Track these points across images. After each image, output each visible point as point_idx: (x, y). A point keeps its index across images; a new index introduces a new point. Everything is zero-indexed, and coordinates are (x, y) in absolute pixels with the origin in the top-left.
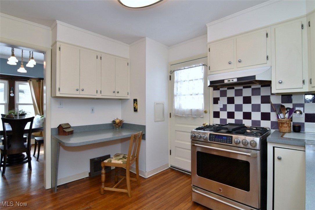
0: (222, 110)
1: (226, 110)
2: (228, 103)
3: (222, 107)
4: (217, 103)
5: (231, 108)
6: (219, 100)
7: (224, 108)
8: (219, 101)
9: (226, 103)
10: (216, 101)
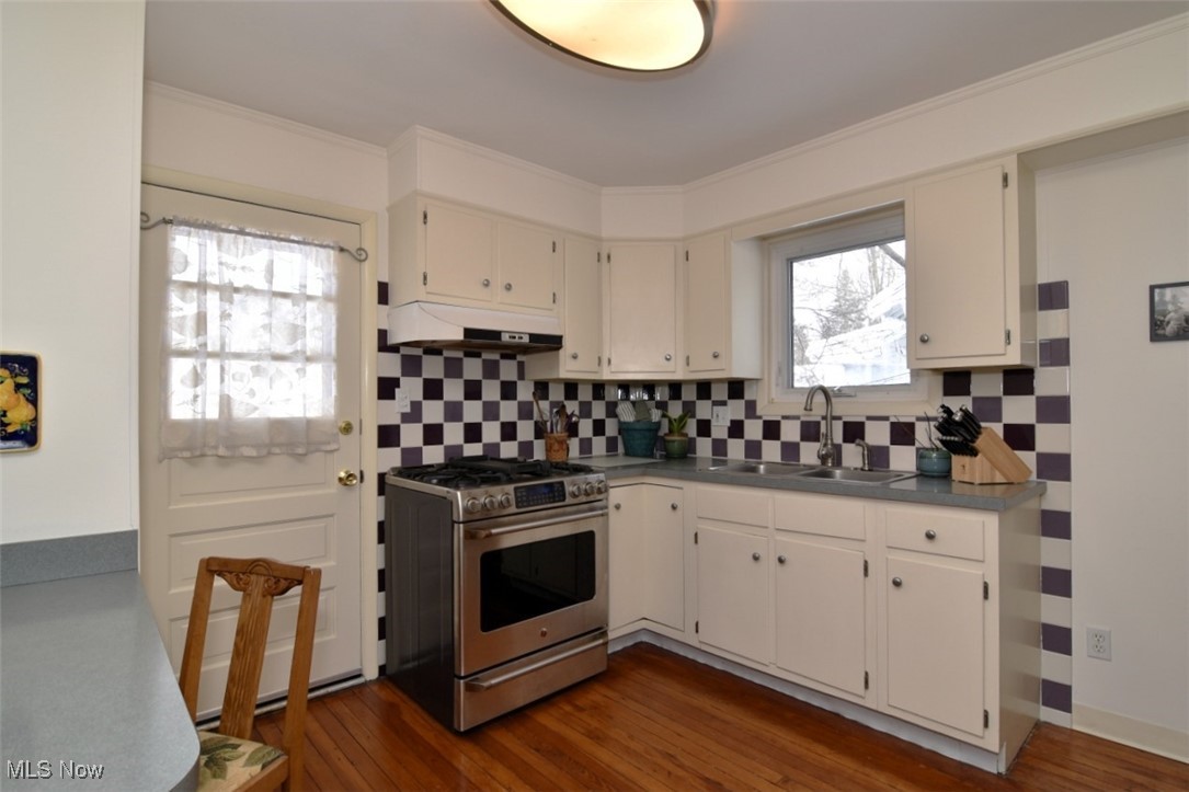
0: (406, 418)
1: (419, 421)
2: (426, 397)
3: (408, 410)
4: (392, 397)
5: (433, 412)
6: (398, 386)
7: (414, 414)
8: (397, 390)
9: (419, 396)
10: (387, 388)
